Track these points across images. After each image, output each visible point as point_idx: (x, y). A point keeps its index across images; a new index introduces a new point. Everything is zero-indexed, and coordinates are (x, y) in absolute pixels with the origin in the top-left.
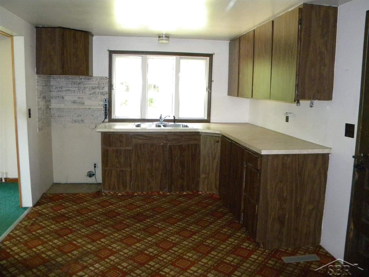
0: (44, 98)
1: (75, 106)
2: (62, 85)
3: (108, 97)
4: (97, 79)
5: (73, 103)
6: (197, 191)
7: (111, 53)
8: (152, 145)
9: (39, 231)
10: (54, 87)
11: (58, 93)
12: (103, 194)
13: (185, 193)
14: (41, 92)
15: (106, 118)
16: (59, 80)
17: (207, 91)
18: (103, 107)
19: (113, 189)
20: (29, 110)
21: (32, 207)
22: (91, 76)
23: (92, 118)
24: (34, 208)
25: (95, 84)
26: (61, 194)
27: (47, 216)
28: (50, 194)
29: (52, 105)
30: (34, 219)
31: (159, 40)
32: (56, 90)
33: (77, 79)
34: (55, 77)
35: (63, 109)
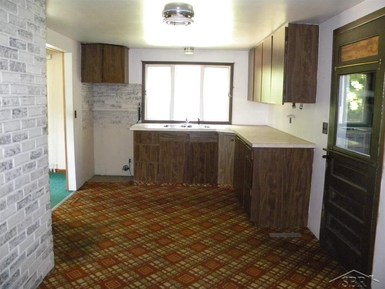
0: (88, 102)
1: (114, 109)
2: (102, 91)
3: (141, 101)
4: (132, 86)
5: (112, 107)
6: (216, 184)
7: (144, 63)
8: (176, 143)
9: (81, 207)
10: (96, 93)
11: (100, 98)
12: (135, 184)
13: (205, 186)
14: (85, 97)
15: (139, 119)
16: (100, 87)
17: (229, 96)
18: (137, 110)
19: (144, 180)
20: (75, 112)
21: (76, 191)
22: (127, 84)
23: (128, 119)
24: (77, 192)
25: (130, 90)
26: (100, 183)
27: (87, 197)
28: (92, 183)
29: (94, 108)
30: (77, 199)
31: (185, 52)
32: (98, 95)
33: (116, 86)
34: (97, 84)
35: (104, 111)
